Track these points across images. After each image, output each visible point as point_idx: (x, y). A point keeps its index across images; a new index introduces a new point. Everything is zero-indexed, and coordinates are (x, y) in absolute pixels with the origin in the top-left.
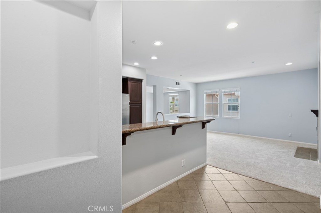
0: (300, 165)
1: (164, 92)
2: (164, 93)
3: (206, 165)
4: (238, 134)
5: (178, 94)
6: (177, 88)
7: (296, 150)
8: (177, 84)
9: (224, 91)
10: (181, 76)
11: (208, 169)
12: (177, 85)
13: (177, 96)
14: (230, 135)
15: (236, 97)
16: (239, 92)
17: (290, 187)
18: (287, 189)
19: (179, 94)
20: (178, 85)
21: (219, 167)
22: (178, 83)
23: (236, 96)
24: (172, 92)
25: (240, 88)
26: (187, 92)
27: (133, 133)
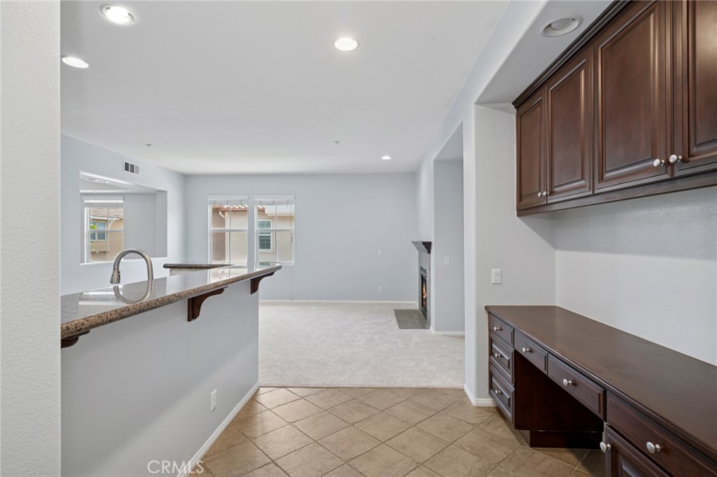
0: (414, 341)
1: (82, 191)
2: (81, 194)
3: (258, 390)
4: (291, 299)
5: (122, 201)
6: (125, 182)
7: (395, 317)
8: (127, 169)
9: (259, 200)
10: (149, 145)
11: (266, 397)
12: (129, 173)
13: (117, 205)
14: (274, 304)
15: (269, 219)
16: (293, 206)
17: (424, 385)
18: (421, 388)
19: (124, 199)
20: (132, 171)
21: (291, 385)
22: (132, 166)
23: (267, 215)
24: (98, 194)
25: (295, 197)
26: (155, 197)
27: (88, 332)
